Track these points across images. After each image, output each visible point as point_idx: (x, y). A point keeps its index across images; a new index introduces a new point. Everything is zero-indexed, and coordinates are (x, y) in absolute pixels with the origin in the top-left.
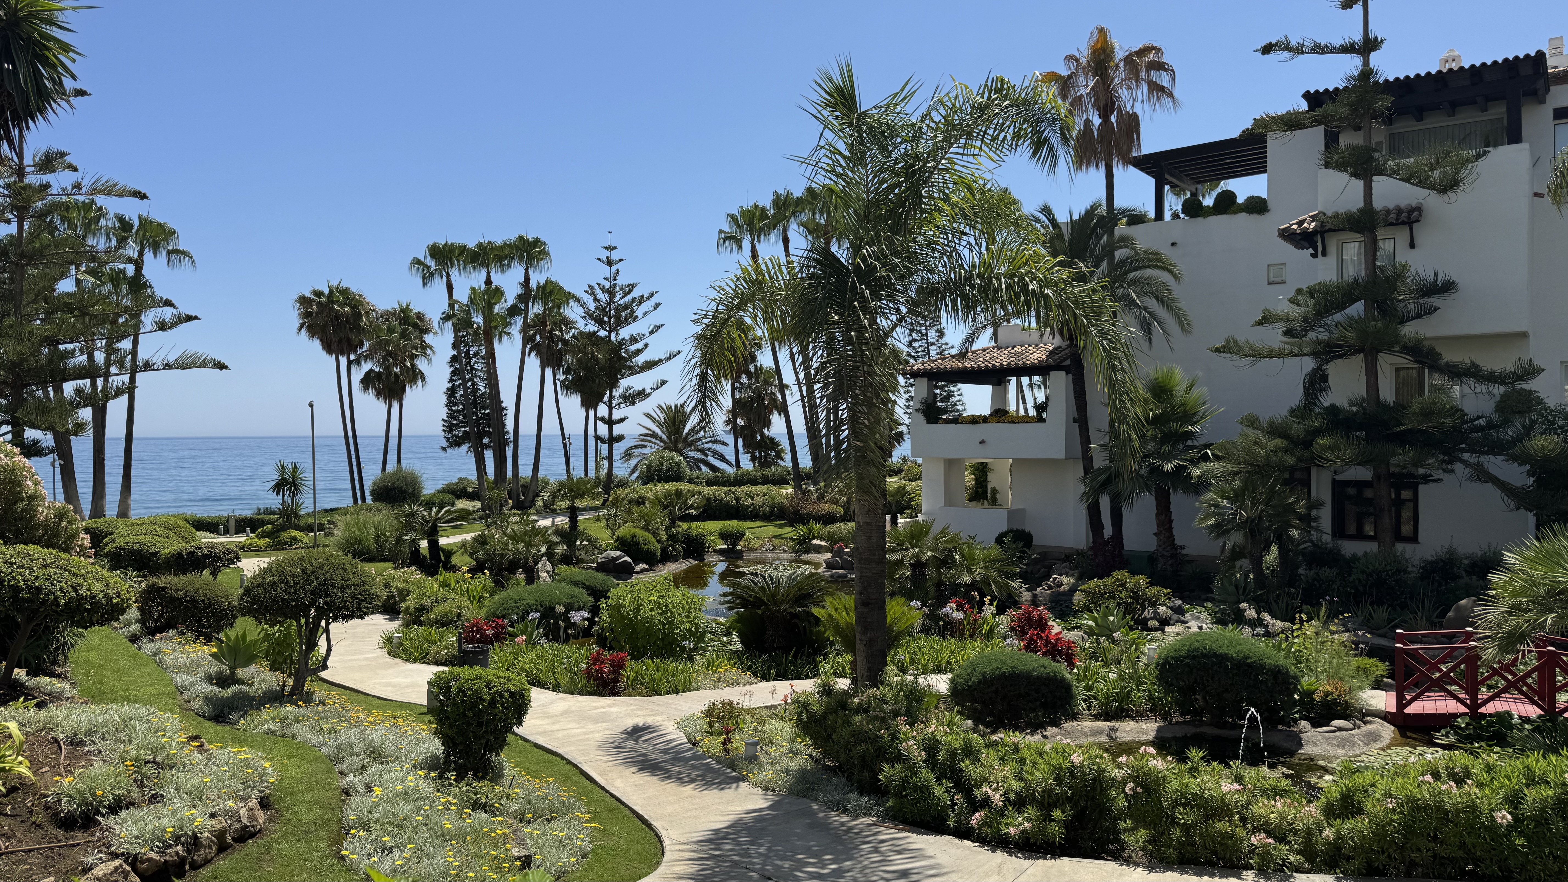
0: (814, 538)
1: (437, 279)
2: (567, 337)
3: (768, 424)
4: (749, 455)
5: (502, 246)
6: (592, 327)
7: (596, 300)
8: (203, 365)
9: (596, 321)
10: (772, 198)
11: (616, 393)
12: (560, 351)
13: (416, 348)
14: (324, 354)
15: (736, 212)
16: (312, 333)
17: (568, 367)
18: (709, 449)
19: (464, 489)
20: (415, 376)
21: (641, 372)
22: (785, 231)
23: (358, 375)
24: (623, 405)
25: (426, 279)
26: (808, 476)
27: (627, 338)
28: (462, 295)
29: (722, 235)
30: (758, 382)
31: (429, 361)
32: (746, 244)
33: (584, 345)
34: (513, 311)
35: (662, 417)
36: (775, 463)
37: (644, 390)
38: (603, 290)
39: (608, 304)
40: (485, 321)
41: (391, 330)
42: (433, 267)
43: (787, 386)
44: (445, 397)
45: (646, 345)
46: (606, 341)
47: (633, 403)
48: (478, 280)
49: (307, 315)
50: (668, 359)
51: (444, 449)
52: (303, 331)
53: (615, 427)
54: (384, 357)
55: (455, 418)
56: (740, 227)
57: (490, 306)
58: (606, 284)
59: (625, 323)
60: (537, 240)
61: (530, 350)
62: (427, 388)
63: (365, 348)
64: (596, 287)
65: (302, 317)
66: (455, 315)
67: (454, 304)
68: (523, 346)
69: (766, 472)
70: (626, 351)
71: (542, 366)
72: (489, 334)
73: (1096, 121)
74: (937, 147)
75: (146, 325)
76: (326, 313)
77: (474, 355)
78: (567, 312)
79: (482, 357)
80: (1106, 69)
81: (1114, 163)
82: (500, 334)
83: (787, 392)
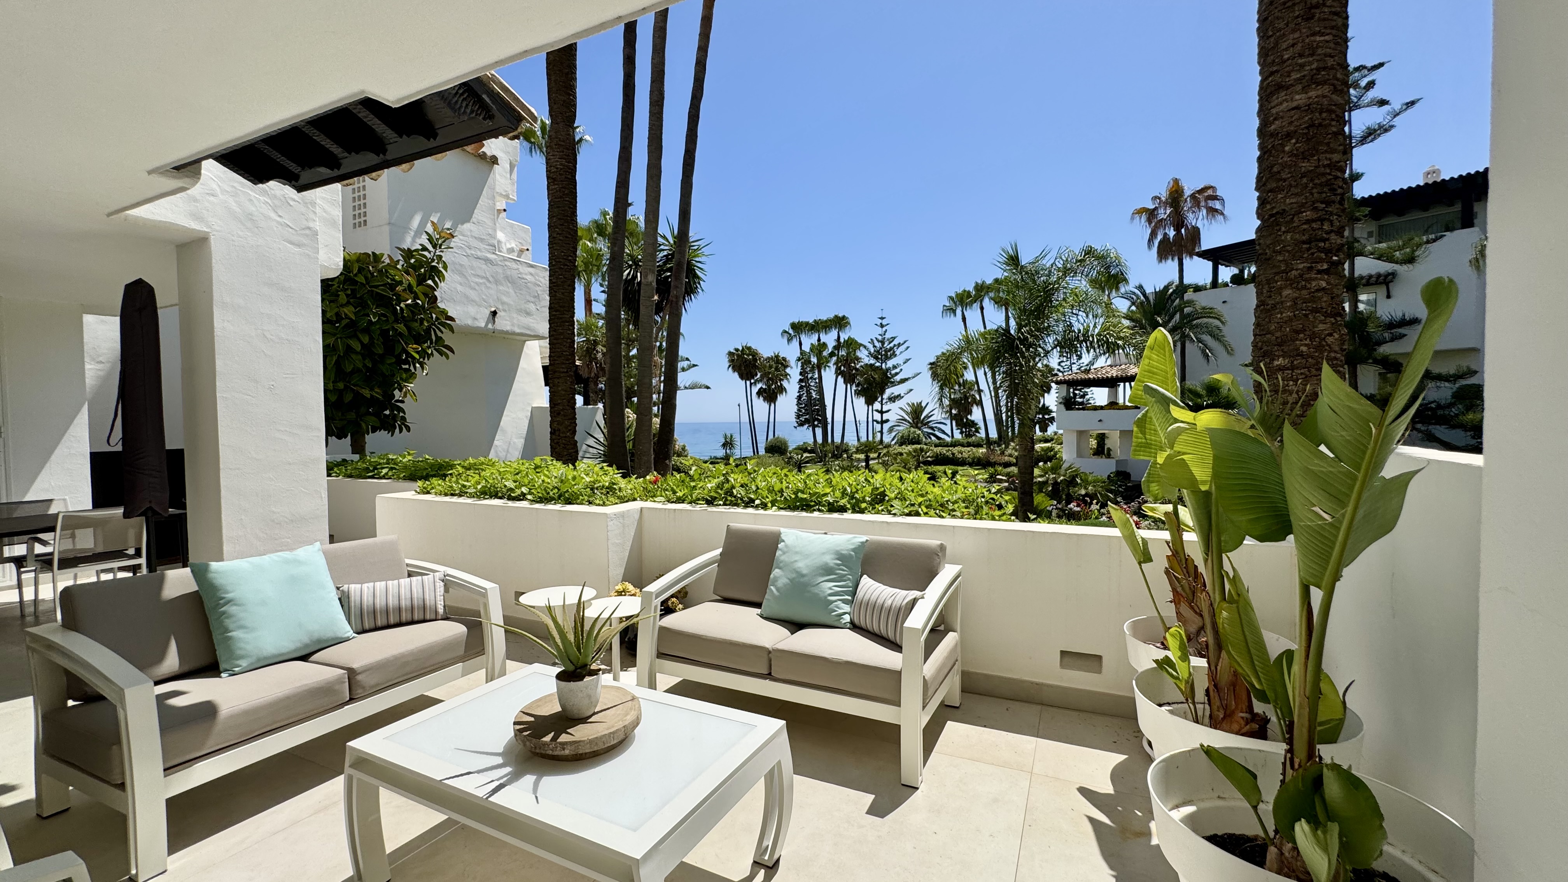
0: (998, 475)
1: (794, 340)
2: (858, 367)
3: (970, 413)
4: (959, 431)
5: (826, 321)
6: (872, 361)
7: (874, 346)
8: (700, 387)
9: (874, 358)
10: (974, 285)
11: (885, 396)
12: (854, 375)
13: (782, 375)
14: (740, 380)
15: (953, 295)
16: (734, 370)
17: (858, 383)
18: (936, 427)
19: (806, 448)
20: (782, 390)
21: (899, 384)
22: (981, 302)
23: (755, 390)
24: (888, 403)
25: (789, 340)
26: (995, 442)
27: (891, 366)
28: (806, 348)
29: (945, 308)
30: (964, 388)
31: (789, 382)
32: (959, 311)
33: (866, 371)
34: (832, 355)
35: (909, 409)
36: (974, 435)
37: (900, 395)
38: (878, 341)
39: (881, 348)
40: (818, 360)
41: (771, 367)
42: (793, 334)
43: (982, 391)
44: (796, 400)
45: (901, 370)
46: (880, 368)
47: (894, 402)
48: (814, 339)
49: (731, 361)
50: (914, 377)
51: (795, 427)
52: (730, 368)
53: (884, 415)
54: (767, 381)
55: (801, 411)
56: (955, 303)
57: (820, 352)
58: (880, 338)
59: (890, 358)
60: (844, 316)
61: (839, 374)
62: (788, 395)
63: (758, 376)
64: (875, 339)
65: (729, 361)
66: (803, 358)
67: (802, 353)
68: (836, 372)
69: (970, 440)
70: (890, 374)
71: (845, 382)
72: (819, 367)
73: (1172, 233)
74: (1059, 278)
75: (679, 369)
76: (740, 359)
77: (811, 378)
78: (858, 354)
79: (815, 379)
80: (1178, 203)
81: (1184, 256)
82: (825, 367)
83: (982, 394)
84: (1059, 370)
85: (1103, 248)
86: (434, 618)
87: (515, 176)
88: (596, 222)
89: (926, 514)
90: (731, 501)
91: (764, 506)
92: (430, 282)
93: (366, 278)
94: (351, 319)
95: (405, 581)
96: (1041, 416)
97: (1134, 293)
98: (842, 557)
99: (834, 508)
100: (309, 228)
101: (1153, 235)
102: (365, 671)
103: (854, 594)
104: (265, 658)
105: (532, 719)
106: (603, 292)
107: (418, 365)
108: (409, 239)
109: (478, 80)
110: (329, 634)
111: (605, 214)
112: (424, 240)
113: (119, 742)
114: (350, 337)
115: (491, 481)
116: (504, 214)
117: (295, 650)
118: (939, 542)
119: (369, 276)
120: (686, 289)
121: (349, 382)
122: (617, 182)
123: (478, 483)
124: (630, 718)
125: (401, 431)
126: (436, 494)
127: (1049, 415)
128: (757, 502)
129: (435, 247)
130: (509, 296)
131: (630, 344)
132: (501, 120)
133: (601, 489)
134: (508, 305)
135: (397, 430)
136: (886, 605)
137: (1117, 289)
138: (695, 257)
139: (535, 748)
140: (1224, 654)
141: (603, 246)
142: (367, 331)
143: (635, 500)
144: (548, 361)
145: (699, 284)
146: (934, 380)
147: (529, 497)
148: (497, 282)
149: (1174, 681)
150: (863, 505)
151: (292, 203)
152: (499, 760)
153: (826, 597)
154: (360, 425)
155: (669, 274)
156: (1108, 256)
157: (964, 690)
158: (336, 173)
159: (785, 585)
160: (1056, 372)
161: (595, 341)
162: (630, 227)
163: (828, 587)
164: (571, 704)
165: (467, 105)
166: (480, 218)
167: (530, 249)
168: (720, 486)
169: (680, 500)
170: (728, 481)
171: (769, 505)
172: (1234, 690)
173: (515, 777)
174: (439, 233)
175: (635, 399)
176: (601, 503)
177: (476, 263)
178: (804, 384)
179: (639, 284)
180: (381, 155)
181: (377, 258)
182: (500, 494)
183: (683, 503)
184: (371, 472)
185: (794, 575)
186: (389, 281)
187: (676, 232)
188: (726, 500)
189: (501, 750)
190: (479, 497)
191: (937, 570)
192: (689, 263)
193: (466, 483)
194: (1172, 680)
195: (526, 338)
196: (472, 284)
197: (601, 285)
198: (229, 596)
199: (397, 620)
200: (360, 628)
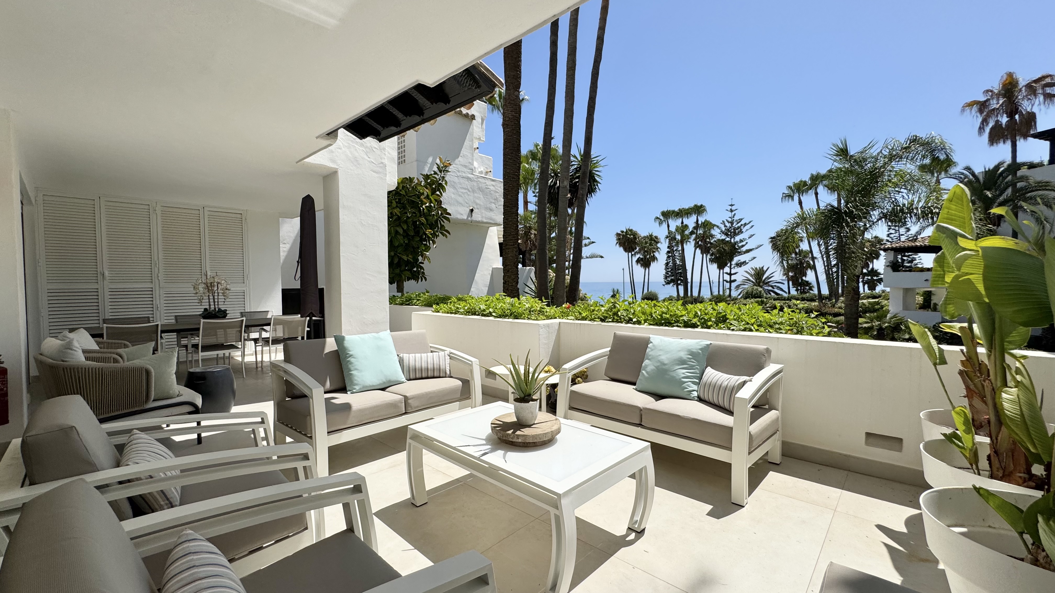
1: (664, 223)
2: (712, 241)
3: (805, 275)
4: (795, 289)
5: (688, 209)
6: (723, 237)
7: (725, 226)
8: (597, 257)
9: (725, 235)
10: (810, 176)
11: (733, 263)
12: (709, 247)
13: (655, 249)
14: (624, 252)
15: (792, 185)
16: (620, 245)
17: (712, 253)
18: (775, 286)
20: (654, 259)
21: (744, 254)
22: (816, 190)
23: (635, 259)
24: (736, 268)
25: (661, 223)
26: (827, 298)
27: (738, 240)
28: (673, 229)
29: (784, 195)
30: (800, 256)
31: (659, 253)
32: (796, 197)
33: (719, 244)
34: (692, 233)
35: (753, 272)
36: (808, 292)
37: (745, 261)
38: (728, 222)
39: (731, 227)
40: (681, 237)
41: (646, 243)
42: (663, 219)
43: (816, 258)
44: (665, 266)
45: (747, 243)
46: (729, 242)
47: (740, 266)
48: (678, 222)
49: (619, 239)
50: (757, 248)
51: (664, 285)
53: (732, 276)
54: (644, 253)
55: (668, 274)
56: (793, 191)
57: (683, 231)
58: (730, 220)
59: (738, 234)
60: (702, 205)
61: (697, 247)
62: (658, 263)
63: (637, 250)
64: (726, 221)
65: (617, 240)
66: (670, 236)
67: (670, 232)
68: (695, 246)
69: (804, 296)
70: (738, 246)
71: (702, 253)
72: (682, 242)
73: (1004, 120)
74: (885, 163)
75: (583, 245)
76: (625, 238)
77: (676, 250)
78: (713, 232)
79: (679, 251)
80: (1012, 93)
81: (1017, 138)
82: (686, 242)
83: (816, 261)
84: (888, 241)
85: (928, 136)
86: (444, 376)
87: (484, 126)
88: (531, 151)
89: (757, 330)
90: (617, 320)
91: (639, 323)
92: (438, 193)
93: (406, 192)
94: (398, 216)
95: (430, 354)
96: (869, 278)
97: (962, 174)
98: (693, 354)
99: (687, 325)
100: (382, 163)
101: (985, 122)
102: (412, 398)
103: (700, 378)
104: (367, 387)
105: (502, 423)
106: (535, 196)
107: (431, 242)
108: (427, 169)
109: (473, 66)
110: (394, 378)
111: (537, 145)
112: (435, 169)
113: (310, 415)
114: (397, 226)
115: (472, 305)
116: (477, 151)
117: (380, 385)
118: (765, 347)
119: (407, 190)
120: (588, 189)
121: (396, 252)
122: (546, 123)
123: (465, 306)
124: (555, 428)
125: (422, 280)
126: (442, 312)
127: (877, 277)
128: (634, 320)
129: (440, 171)
130: (481, 200)
131: (552, 229)
132: (484, 88)
133: (535, 312)
134: (480, 205)
135: (420, 280)
136: (723, 385)
137: (946, 171)
138: (594, 168)
139: (503, 437)
140: (1003, 428)
141: (535, 166)
142: (406, 222)
143: (556, 318)
144: (503, 239)
145: (597, 185)
146: (774, 250)
147: (494, 314)
148: (474, 191)
149: (960, 449)
150: (710, 323)
151: (374, 150)
152: (484, 442)
153: (680, 379)
154: (401, 276)
155: (577, 180)
156: (933, 141)
157: (784, 455)
158: (399, 129)
159: (652, 370)
160: (884, 242)
161: (529, 227)
162: (552, 153)
163: (682, 372)
164: (522, 416)
165: (467, 82)
166: (465, 153)
167: (492, 171)
168: (610, 309)
169: (584, 319)
170: (615, 307)
171: (643, 322)
172: (1013, 456)
173: (493, 450)
174: (443, 164)
175: (555, 265)
176: (535, 318)
177: (462, 181)
178: (670, 255)
179: (558, 188)
180: (421, 116)
181: (411, 180)
182: (477, 313)
183: (586, 320)
184: (408, 302)
185: (658, 364)
186: (417, 193)
187: (582, 152)
188: (614, 319)
189: (484, 438)
190: (466, 315)
191: (763, 366)
192: (591, 172)
193: (458, 306)
194: (958, 450)
195: (489, 225)
196: (460, 193)
197: (534, 192)
198: (351, 353)
199: (426, 376)
200: (408, 378)
